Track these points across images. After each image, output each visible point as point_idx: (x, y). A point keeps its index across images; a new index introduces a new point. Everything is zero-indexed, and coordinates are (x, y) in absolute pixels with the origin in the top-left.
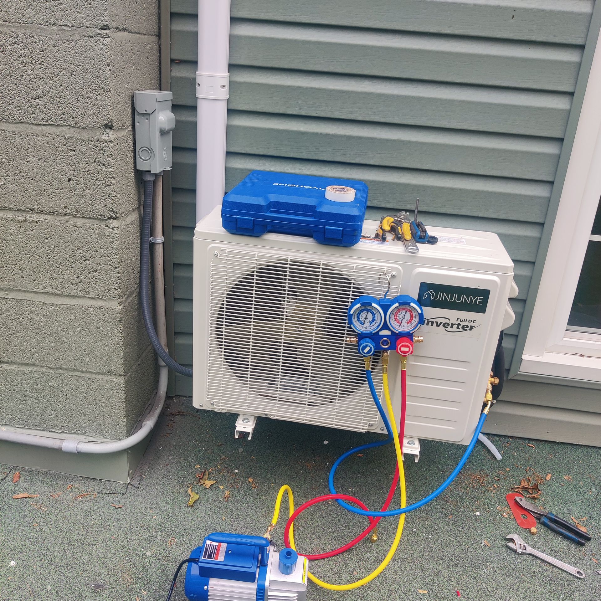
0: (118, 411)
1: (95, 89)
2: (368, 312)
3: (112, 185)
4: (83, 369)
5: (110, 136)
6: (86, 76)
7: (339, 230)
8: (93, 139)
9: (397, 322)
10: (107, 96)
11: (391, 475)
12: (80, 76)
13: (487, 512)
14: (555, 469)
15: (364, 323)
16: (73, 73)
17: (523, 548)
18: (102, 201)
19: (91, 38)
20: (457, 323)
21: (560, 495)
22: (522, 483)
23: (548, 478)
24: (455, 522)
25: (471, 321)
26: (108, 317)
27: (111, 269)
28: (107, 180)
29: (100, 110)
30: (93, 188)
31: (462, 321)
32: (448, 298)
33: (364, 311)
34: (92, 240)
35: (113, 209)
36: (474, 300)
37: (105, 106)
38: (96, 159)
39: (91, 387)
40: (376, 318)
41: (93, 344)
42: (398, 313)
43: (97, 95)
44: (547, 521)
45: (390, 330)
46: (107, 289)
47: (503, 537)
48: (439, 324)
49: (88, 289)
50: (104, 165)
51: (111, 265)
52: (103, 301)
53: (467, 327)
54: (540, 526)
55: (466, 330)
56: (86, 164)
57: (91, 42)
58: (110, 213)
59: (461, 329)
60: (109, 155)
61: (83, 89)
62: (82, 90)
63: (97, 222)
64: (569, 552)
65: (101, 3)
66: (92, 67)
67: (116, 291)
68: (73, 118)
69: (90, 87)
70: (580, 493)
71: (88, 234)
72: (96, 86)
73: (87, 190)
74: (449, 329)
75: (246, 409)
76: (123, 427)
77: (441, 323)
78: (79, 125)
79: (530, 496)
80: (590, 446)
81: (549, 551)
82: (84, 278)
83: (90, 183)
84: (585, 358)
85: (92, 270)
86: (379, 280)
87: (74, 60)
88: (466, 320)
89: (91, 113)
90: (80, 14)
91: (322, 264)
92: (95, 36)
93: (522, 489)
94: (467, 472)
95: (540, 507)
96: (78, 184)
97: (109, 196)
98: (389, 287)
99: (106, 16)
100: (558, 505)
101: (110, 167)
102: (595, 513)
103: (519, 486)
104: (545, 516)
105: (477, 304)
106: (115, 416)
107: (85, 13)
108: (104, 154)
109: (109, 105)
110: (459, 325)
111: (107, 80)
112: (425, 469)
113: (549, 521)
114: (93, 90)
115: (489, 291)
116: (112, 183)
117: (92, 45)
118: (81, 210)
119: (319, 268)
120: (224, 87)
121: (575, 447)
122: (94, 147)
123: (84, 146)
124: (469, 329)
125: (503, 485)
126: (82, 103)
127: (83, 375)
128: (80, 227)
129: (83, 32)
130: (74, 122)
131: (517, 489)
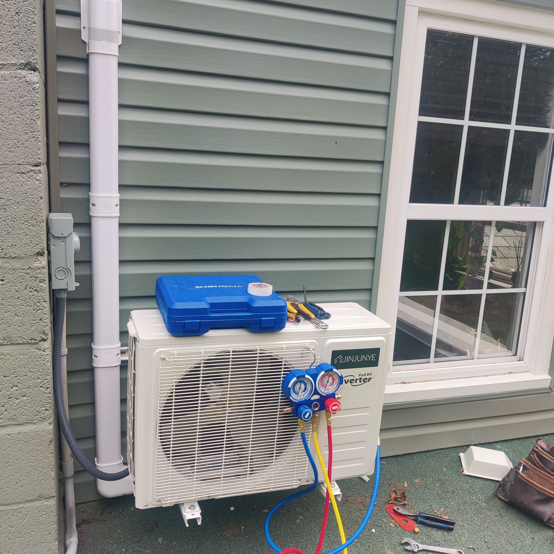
0: (49, 536)
1: (27, 221)
2: (301, 383)
3: (44, 308)
4: (9, 502)
5: (42, 262)
6: (17, 209)
7: (273, 319)
8: (24, 267)
9: (323, 387)
10: (40, 226)
11: (297, 520)
12: (10, 210)
13: (379, 527)
14: (407, 477)
15: (299, 393)
16: (3, 207)
17: (417, 547)
18: (33, 326)
19: (23, 174)
20: (359, 378)
21: (419, 496)
22: (392, 496)
23: (406, 485)
24: (362, 544)
25: (369, 374)
26: (39, 440)
27: (42, 390)
28: (39, 304)
29: (33, 239)
30: (23, 314)
31: (363, 376)
32: (352, 360)
33: (298, 383)
34: (21, 365)
35: (44, 331)
36: (370, 358)
37: (38, 235)
38: (27, 286)
39: (18, 518)
40: (307, 387)
41: (20, 472)
42: (323, 379)
43: (29, 226)
44: (422, 520)
45: (319, 394)
46: (38, 412)
47: (399, 543)
48: (347, 381)
49: (15, 416)
50: (35, 290)
51: (42, 387)
52: (32, 424)
53: (367, 379)
54: (418, 525)
55: (366, 382)
56: (16, 291)
57: (23, 178)
58: (41, 335)
59: (362, 382)
60: (41, 281)
61: (14, 221)
62: (12, 222)
63: (27, 347)
64: (446, 539)
65: (35, 143)
66: (25, 201)
67: (47, 412)
68: (2, 249)
69: (22, 219)
70: (431, 490)
71: (17, 360)
72: (28, 218)
73: (17, 317)
74: (354, 384)
75: (193, 496)
76: (55, 551)
77: (348, 380)
78: (9, 255)
79: (402, 504)
80: (421, 452)
81: (433, 543)
82: (11, 406)
83: (20, 309)
84: (407, 384)
85: (20, 395)
86: (302, 354)
87: (4, 195)
88: (366, 374)
89: (23, 243)
90: (12, 153)
91: (258, 350)
92: (28, 172)
93: (394, 499)
94: (351, 499)
95: (411, 510)
96: (6, 312)
97: (41, 320)
98: (315, 359)
99: (40, 155)
100: (422, 505)
101: (43, 291)
102: (447, 502)
103: (391, 499)
104: (419, 516)
105: (372, 360)
106: (45, 542)
107: (18, 152)
108: (35, 280)
109: (42, 234)
110: (361, 379)
111: (41, 212)
112: (320, 506)
113: (424, 519)
114: (25, 222)
115: (379, 349)
116: (44, 307)
117: (24, 180)
118: (9, 338)
119: (257, 354)
120: (117, 205)
121: (412, 455)
122: (25, 275)
123: (14, 275)
124: (367, 381)
125: (379, 501)
126: (13, 234)
127: (8, 508)
128: (7, 354)
129: (15, 169)
130: (3, 253)
131: (391, 501)
